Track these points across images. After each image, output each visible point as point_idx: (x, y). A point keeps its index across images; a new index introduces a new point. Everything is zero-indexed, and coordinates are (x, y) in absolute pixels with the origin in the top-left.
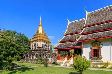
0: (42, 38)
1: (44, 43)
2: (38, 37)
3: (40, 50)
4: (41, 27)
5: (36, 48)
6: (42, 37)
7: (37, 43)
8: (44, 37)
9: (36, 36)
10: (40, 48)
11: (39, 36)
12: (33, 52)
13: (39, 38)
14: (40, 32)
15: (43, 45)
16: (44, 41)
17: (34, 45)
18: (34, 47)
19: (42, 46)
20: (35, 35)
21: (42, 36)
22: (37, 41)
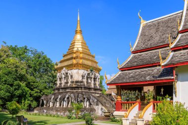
0: (81, 61)
1: (86, 72)
2: (72, 58)
3: (77, 88)
4: (79, 37)
5: (67, 83)
6: (81, 58)
7: (69, 72)
8: (87, 57)
9: (69, 57)
10: (77, 82)
11: (74, 55)
12: (62, 93)
13: (74, 61)
14: (78, 46)
15: (83, 77)
16: (85, 67)
17: (63, 76)
18: (63, 81)
19: (80, 79)
20: (66, 53)
21: (81, 55)
22: (70, 67)
